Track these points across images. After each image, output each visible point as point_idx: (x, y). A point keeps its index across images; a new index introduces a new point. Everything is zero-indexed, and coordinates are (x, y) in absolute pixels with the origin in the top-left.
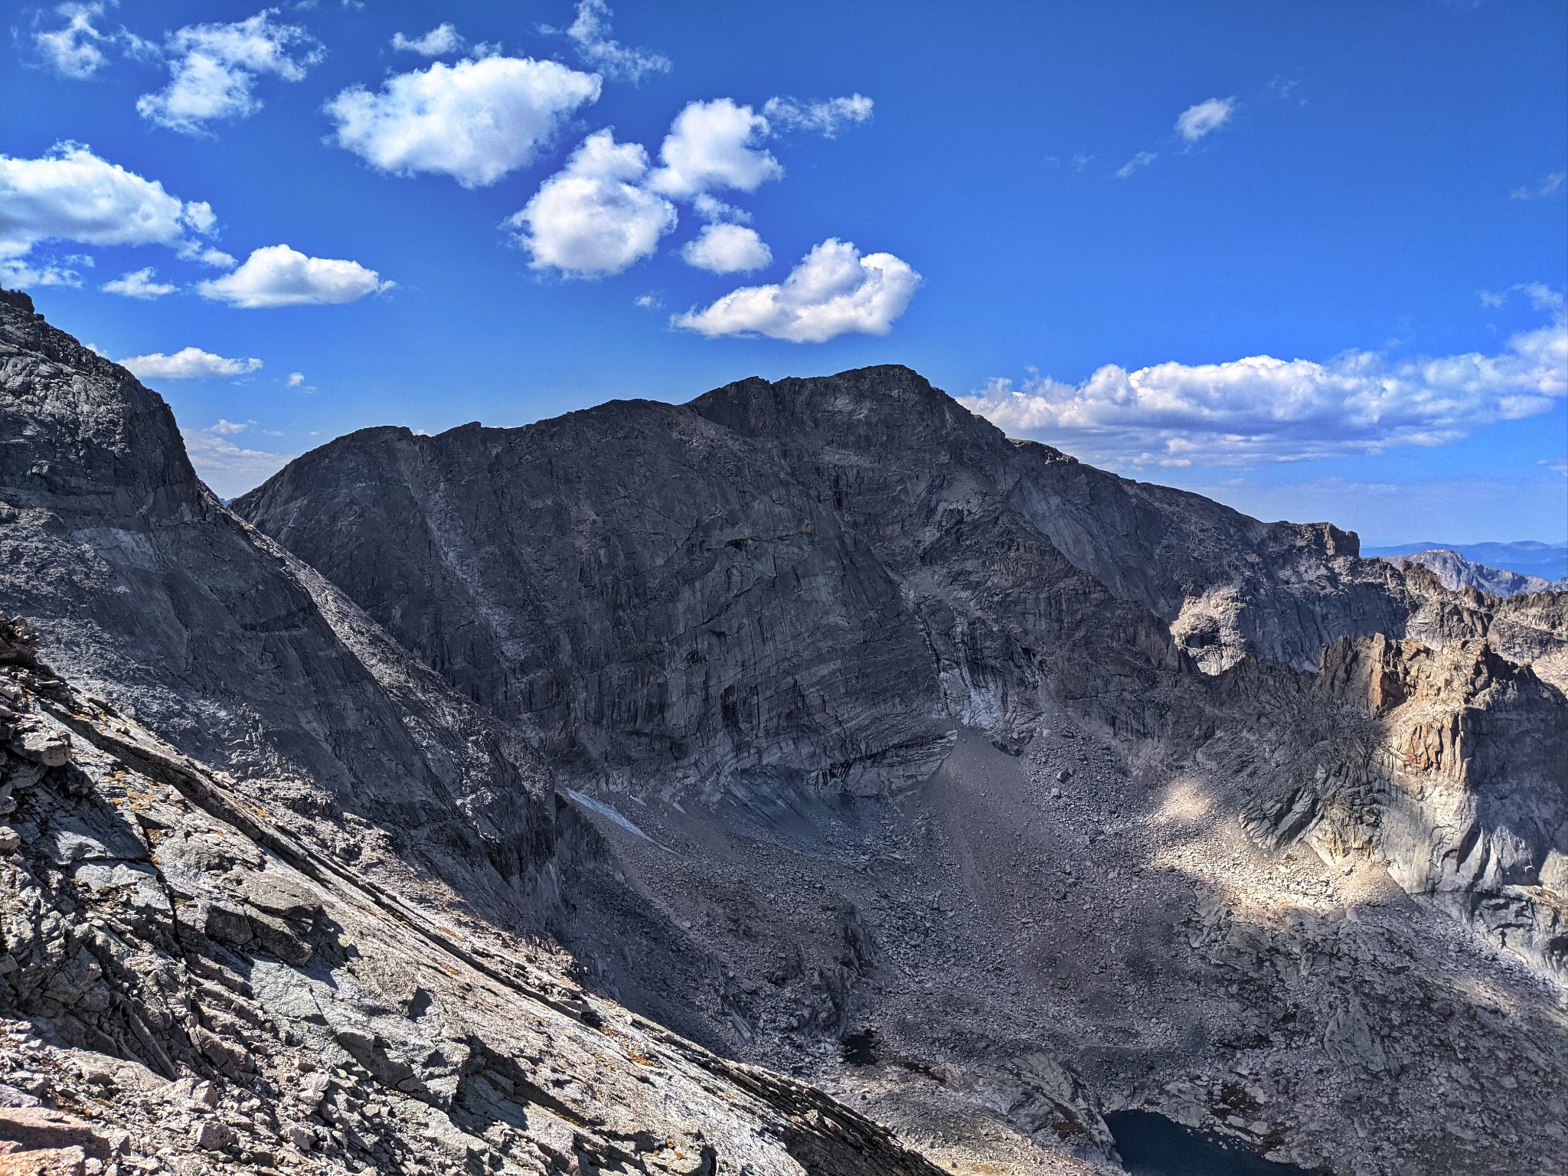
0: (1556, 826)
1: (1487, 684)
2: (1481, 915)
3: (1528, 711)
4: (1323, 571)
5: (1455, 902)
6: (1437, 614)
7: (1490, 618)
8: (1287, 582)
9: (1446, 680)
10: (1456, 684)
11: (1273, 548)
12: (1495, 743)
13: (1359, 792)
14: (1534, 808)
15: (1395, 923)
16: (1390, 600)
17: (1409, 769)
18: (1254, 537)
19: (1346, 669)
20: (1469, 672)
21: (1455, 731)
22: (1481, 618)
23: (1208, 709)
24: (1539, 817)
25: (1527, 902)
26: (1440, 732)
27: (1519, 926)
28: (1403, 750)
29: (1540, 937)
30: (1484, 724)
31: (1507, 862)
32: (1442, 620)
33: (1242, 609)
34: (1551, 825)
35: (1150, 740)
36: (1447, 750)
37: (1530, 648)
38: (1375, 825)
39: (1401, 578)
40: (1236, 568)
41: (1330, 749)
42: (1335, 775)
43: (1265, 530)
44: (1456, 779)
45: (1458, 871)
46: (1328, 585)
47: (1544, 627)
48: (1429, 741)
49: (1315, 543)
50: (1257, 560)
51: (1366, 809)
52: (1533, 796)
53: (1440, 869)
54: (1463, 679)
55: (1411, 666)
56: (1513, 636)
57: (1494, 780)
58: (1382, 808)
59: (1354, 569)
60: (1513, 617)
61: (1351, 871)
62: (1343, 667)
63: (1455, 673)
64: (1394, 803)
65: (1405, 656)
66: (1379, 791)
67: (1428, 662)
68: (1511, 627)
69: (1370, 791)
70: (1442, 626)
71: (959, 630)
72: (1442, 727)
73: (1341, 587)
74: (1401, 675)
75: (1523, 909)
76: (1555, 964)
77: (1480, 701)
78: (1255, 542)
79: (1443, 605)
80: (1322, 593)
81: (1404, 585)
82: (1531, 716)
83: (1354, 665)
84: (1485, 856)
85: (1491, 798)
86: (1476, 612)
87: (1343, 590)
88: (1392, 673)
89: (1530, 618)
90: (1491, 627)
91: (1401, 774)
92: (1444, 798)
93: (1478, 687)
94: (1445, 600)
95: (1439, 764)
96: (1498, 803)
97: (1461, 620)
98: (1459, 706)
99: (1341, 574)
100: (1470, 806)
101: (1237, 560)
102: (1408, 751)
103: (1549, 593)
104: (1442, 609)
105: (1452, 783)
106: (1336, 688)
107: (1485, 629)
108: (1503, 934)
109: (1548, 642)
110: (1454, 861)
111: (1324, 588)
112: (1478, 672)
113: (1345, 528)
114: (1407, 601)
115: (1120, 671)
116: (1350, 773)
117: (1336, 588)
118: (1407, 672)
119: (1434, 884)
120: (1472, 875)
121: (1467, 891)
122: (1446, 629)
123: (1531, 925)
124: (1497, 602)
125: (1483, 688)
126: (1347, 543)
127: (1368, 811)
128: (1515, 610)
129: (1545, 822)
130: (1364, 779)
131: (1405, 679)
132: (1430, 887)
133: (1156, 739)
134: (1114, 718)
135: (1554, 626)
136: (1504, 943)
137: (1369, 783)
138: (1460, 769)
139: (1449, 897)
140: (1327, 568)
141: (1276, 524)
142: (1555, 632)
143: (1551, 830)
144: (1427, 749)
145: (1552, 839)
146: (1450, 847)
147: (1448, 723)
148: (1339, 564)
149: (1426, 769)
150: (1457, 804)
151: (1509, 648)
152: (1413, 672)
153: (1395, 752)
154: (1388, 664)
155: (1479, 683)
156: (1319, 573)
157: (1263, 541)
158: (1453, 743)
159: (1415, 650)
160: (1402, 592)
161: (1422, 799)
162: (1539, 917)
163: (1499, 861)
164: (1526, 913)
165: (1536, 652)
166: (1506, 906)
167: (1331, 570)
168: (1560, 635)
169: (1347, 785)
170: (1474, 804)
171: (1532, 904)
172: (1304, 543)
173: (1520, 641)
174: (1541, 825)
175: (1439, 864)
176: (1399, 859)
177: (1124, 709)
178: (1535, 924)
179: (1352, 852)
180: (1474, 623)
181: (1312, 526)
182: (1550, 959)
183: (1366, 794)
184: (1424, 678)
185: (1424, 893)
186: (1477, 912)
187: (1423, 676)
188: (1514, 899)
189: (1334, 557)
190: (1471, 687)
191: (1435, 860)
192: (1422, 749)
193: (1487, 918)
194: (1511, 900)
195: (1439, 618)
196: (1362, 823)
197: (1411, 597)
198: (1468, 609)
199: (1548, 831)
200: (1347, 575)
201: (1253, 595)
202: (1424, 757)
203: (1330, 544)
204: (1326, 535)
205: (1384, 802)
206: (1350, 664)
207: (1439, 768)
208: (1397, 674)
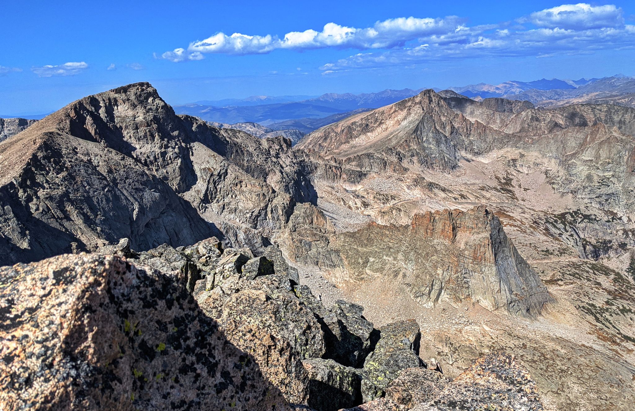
5: (505, 309)
7: (342, 168)
13: (458, 276)
20: (482, 219)
21: (489, 245)
22: (338, 169)
23: (360, 249)
27: (519, 311)
29: (524, 312)
35: (338, 268)
37: (356, 178)
38: (468, 287)
39: (309, 157)
41: (439, 260)
45: (502, 297)
47: (359, 169)
51: (461, 282)
53: (497, 299)
55: (457, 220)
56: (350, 175)
58: (468, 280)
60: (349, 167)
63: (478, 221)
64: (472, 277)
65: (454, 216)
66: (464, 273)
67: (463, 217)
68: (349, 171)
69: (462, 274)
70: (327, 175)
71: (242, 237)
79: (325, 166)
83: (434, 223)
84: (505, 288)
89: (354, 166)
90: (342, 172)
92: (490, 271)
94: (326, 163)
95: (485, 258)
97: (332, 171)
103: (358, 156)
104: (325, 168)
105: (491, 264)
106: (429, 233)
107: (340, 173)
109: (361, 175)
110: (500, 294)
114: (312, 166)
115: (314, 239)
121: (507, 304)
128: (348, 164)
131: (456, 225)
132: (497, 306)
133: (341, 267)
134: (317, 262)
135: (361, 168)
137: (461, 271)
142: (362, 171)
149: (480, 261)
151: (350, 180)
152: (459, 222)
154: (451, 220)
155: (486, 223)
159: (458, 213)
160: (310, 162)
165: (359, 179)
166: (515, 305)
168: (364, 172)
169: (453, 274)
170: (498, 270)
173: (352, 176)
176: (481, 298)
177: (321, 256)
178: (521, 308)
180: (337, 171)
185: (496, 309)
187: (463, 223)
189: (288, 151)
190: (485, 225)
193: (513, 311)
194: (515, 302)
195: (325, 171)
196: (463, 288)
197: (314, 164)
198: (334, 166)
202: (480, 257)
203: (285, 145)
207: (485, 260)
208: (454, 223)
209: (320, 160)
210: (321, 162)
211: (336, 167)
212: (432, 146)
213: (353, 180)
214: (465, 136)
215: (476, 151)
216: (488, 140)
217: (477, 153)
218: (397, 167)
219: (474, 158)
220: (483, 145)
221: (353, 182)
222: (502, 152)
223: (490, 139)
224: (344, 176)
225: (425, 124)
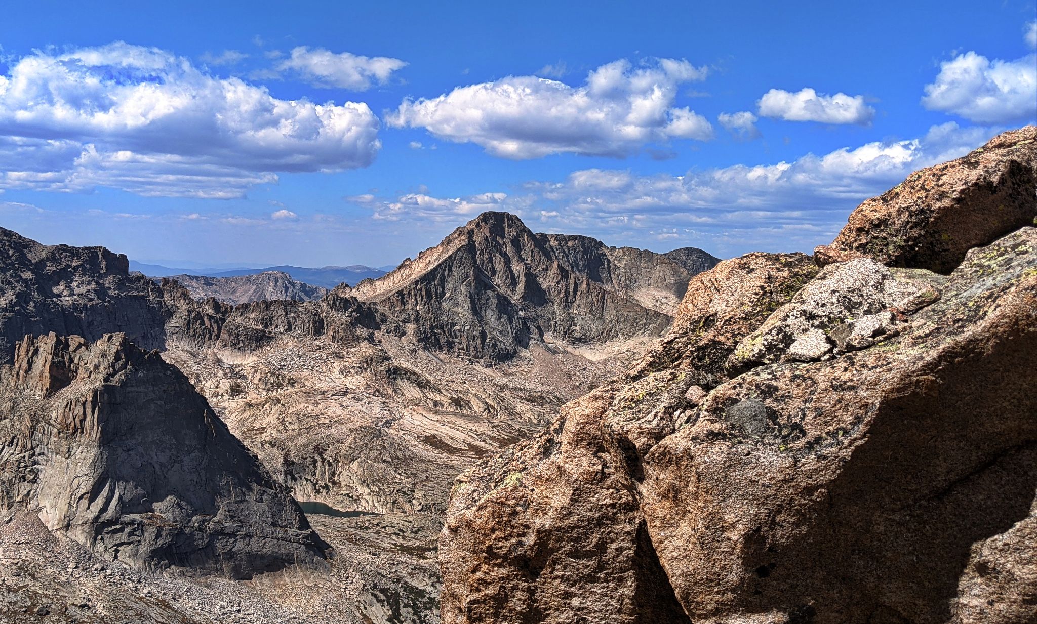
0: (169, 467)
1: (124, 367)
2: (102, 539)
3: (153, 385)
4: (93, 286)
5: (83, 531)
6: (185, 319)
7: (224, 321)
8: (59, 296)
9: (95, 365)
10: (101, 368)
11: (50, 268)
12: (126, 410)
13: (24, 457)
14: (153, 454)
15: (31, 554)
16: (151, 310)
17: (61, 435)
18: (33, 257)
19: (28, 361)
20: (111, 358)
21: (94, 403)
22: (216, 322)
24: (157, 462)
25: (138, 524)
26: (84, 404)
27: (129, 544)
28: (59, 421)
29: (144, 549)
30: (118, 396)
31: (126, 498)
32: (188, 324)
33: (10, 318)
34: (165, 467)
36: (88, 418)
37: (249, 343)
38: (34, 481)
39: (161, 294)
40: (9, 283)
41: (9, 425)
42: (8, 446)
43: (46, 251)
44: (93, 439)
45: (88, 508)
46: (96, 297)
47: (260, 327)
48: (76, 412)
49: (90, 263)
50: (31, 277)
51: (28, 470)
52: (154, 447)
53: (75, 509)
54: (106, 364)
55: (75, 356)
56: (238, 335)
57: (124, 438)
58: (41, 467)
59: (120, 286)
60: (239, 320)
61: (11, 519)
62: (26, 359)
63: (101, 360)
64: (49, 463)
65: (71, 349)
66: (40, 454)
67: (86, 352)
68: (237, 327)
69: (34, 455)
70: (188, 329)
72: (86, 400)
73: (108, 299)
74: (67, 364)
75: (134, 530)
76: (153, 567)
77: (115, 381)
78: (34, 262)
79: (189, 312)
80: (89, 304)
81: (162, 297)
82: (155, 388)
83: (35, 358)
84: (110, 495)
85: (120, 451)
86: (213, 317)
87: (109, 302)
88: (59, 362)
89: (251, 321)
90: (223, 328)
91: (56, 439)
92: (84, 454)
93: (117, 369)
94: (192, 308)
95: (82, 429)
96: (125, 454)
97: (203, 323)
98: (98, 384)
99: (110, 289)
100: (102, 458)
101: (11, 277)
102: (62, 421)
103: (264, 301)
104: (189, 316)
105: (90, 442)
106: (21, 377)
107: (219, 330)
108: (117, 551)
109: (261, 338)
110: (86, 501)
111: (92, 300)
112: (117, 358)
113: (116, 251)
114: (163, 310)
116: (20, 442)
117: (104, 300)
118: (71, 360)
119: (70, 520)
120: (98, 510)
121: (92, 523)
122: (192, 331)
123: (140, 541)
124: (229, 309)
125: (120, 370)
126: (119, 263)
127: (30, 471)
128: (241, 315)
129: (161, 465)
130: (29, 446)
131: (69, 366)
132: (66, 523)
135: (266, 326)
136: (116, 557)
137: (32, 449)
138: (96, 433)
139: (79, 528)
140: (97, 283)
141: (57, 247)
142: (267, 330)
143: (165, 471)
144: (74, 419)
145: (165, 477)
146: (83, 491)
147: (90, 398)
148: (109, 281)
149: (73, 434)
150: (92, 458)
151: (235, 344)
152: (76, 361)
153: (53, 423)
154: (57, 355)
155: (117, 366)
156: (89, 287)
157: (41, 261)
158: (93, 412)
159: (77, 344)
160: (160, 302)
161: (68, 457)
162: (147, 535)
163: (120, 497)
164: (137, 533)
165: (253, 345)
166: (122, 530)
167: (101, 286)
168: (270, 333)
169: (17, 452)
170: (105, 457)
171: (142, 526)
172: (78, 263)
173: (242, 338)
174: (157, 467)
175: (75, 505)
176: (48, 505)
178: (142, 540)
179: (15, 504)
180: (211, 326)
181: (89, 249)
182: (150, 564)
183: (30, 458)
184: (83, 365)
185: (61, 529)
186: (99, 537)
187: (82, 363)
188: (129, 523)
189: (106, 275)
190: (111, 369)
191: (72, 502)
192: (71, 419)
193: (106, 541)
194: (125, 524)
195: (186, 322)
196: (24, 481)
197: (167, 306)
198: (208, 315)
199: (163, 471)
200: (115, 289)
201: (22, 307)
202: (73, 425)
203: (103, 264)
204: (100, 257)
205: (42, 462)
206: (32, 357)
207: (82, 432)
208: (64, 362)
209: (182, 302)
210: (183, 306)
211: (211, 318)
212: (460, 310)
213: (241, 344)
214: (559, 305)
215: (576, 335)
216: (607, 317)
217: (579, 340)
218: (341, 333)
219: (570, 349)
220: (596, 327)
221: (242, 350)
222: (632, 342)
223: (610, 315)
224: (224, 335)
225: (454, 269)
